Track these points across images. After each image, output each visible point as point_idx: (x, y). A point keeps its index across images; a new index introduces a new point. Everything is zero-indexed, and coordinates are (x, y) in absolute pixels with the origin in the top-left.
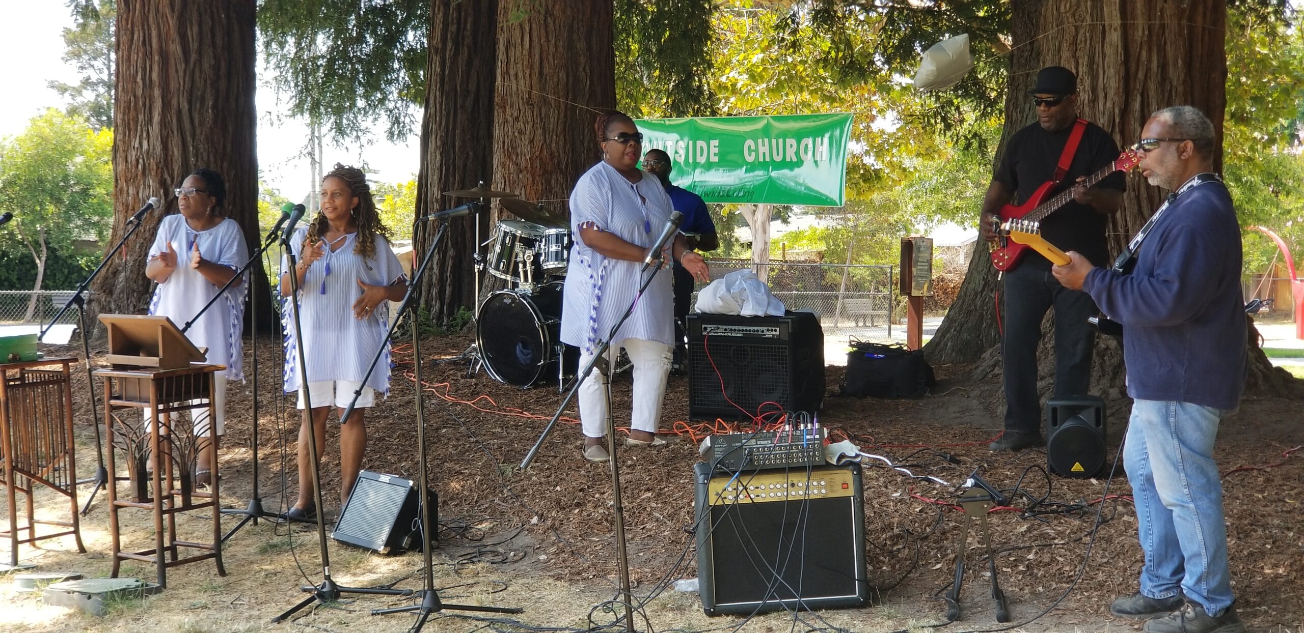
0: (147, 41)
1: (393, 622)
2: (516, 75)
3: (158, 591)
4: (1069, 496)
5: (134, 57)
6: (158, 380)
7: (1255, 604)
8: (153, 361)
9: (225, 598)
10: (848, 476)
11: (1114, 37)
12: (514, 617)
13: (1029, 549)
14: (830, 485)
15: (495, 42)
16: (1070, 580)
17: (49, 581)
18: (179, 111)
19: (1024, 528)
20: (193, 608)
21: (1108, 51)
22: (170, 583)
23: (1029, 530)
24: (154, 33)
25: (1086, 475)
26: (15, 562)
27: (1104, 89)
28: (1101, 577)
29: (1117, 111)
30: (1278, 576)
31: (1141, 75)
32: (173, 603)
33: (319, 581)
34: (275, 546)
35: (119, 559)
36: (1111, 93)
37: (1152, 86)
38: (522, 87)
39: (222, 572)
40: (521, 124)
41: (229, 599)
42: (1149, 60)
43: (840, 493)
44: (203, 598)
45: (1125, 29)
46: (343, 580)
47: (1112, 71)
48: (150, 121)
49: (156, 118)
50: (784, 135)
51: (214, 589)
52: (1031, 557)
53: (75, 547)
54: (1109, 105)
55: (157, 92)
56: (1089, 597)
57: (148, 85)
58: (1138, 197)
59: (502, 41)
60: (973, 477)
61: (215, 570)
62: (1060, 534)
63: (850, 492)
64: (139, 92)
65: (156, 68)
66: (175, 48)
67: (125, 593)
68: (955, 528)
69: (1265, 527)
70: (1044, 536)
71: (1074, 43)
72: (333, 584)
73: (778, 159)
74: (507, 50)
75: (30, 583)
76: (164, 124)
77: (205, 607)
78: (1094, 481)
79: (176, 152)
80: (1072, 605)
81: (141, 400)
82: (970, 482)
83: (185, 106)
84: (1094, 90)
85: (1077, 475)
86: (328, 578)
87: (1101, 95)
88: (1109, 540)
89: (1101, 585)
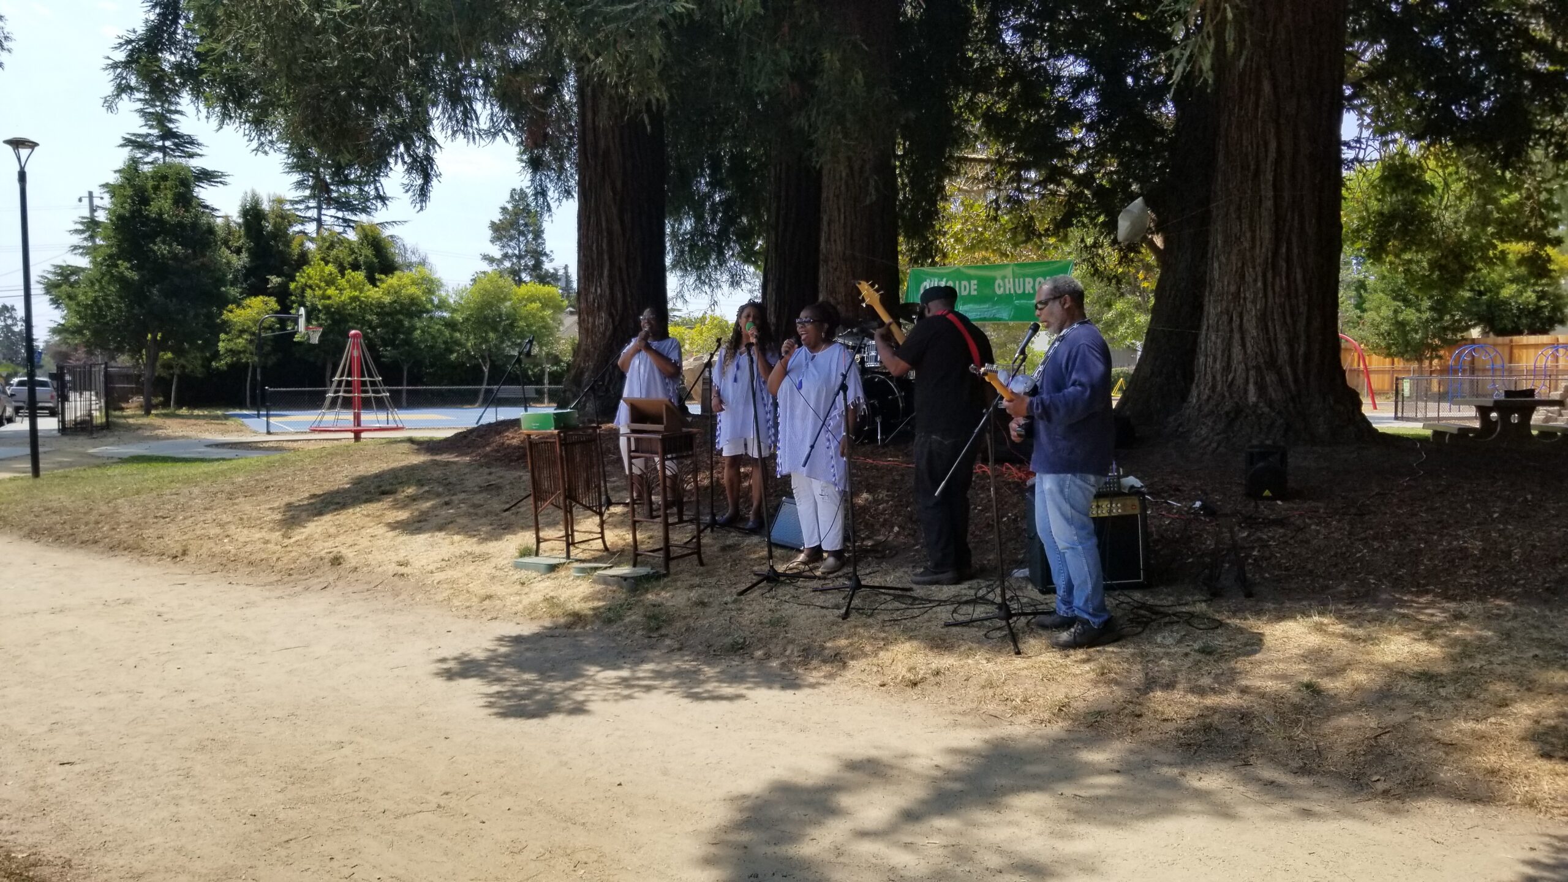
0: (598, 223)
1: (829, 596)
2: (835, 241)
3: (665, 576)
4: (1266, 512)
5: (590, 233)
6: (663, 440)
7: (1424, 585)
8: (659, 427)
9: (710, 580)
10: (1136, 501)
11: (1269, 204)
12: (908, 594)
13: (1253, 548)
14: (1124, 506)
15: (819, 220)
16: (1287, 569)
17: (596, 569)
18: (620, 269)
19: (1245, 534)
20: (692, 587)
21: (1265, 213)
22: (672, 571)
23: (1248, 536)
24: (603, 219)
25: (1273, 498)
26: (568, 557)
27: (1261, 238)
28: (1310, 566)
29: (1270, 254)
30: (1436, 566)
31: (1287, 229)
32: (679, 584)
33: (765, 569)
34: (729, 546)
35: (637, 555)
36: (1266, 242)
37: (1294, 239)
38: (839, 248)
39: (702, 564)
40: (838, 273)
41: (713, 581)
42: (1293, 219)
43: (1130, 512)
44: (697, 580)
45: (1277, 198)
46: (781, 568)
47: (1267, 227)
48: (601, 275)
49: (606, 273)
50: (1025, 276)
51: (702, 574)
52: (1255, 553)
53: (602, 546)
54: (1264, 250)
55: (606, 257)
56: (1304, 581)
57: (600, 254)
58: (1283, 313)
59: (825, 218)
60: (1201, 500)
61: (696, 562)
62: (1272, 538)
63: (1137, 511)
64: (595, 256)
65: (605, 240)
66: (617, 227)
67: (647, 578)
68: (1196, 535)
69: (1415, 532)
70: (1260, 539)
71: (1239, 209)
72: (775, 572)
73: (1020, 292)
74: (829, 224)
75: (583, 570)
76: (610, 276)
77: (699, 586)
78: (1279, 502)
79: (619, 295)
80: (1293, 586)
81: (652, 453)
82: (1198, 504)
83: (624, 266)
84: (1253, 239)
85: (1267, 498)
86: (772, 567)
87: (1258, 243)
88: (1307, 542)
89: (1311, 572)
